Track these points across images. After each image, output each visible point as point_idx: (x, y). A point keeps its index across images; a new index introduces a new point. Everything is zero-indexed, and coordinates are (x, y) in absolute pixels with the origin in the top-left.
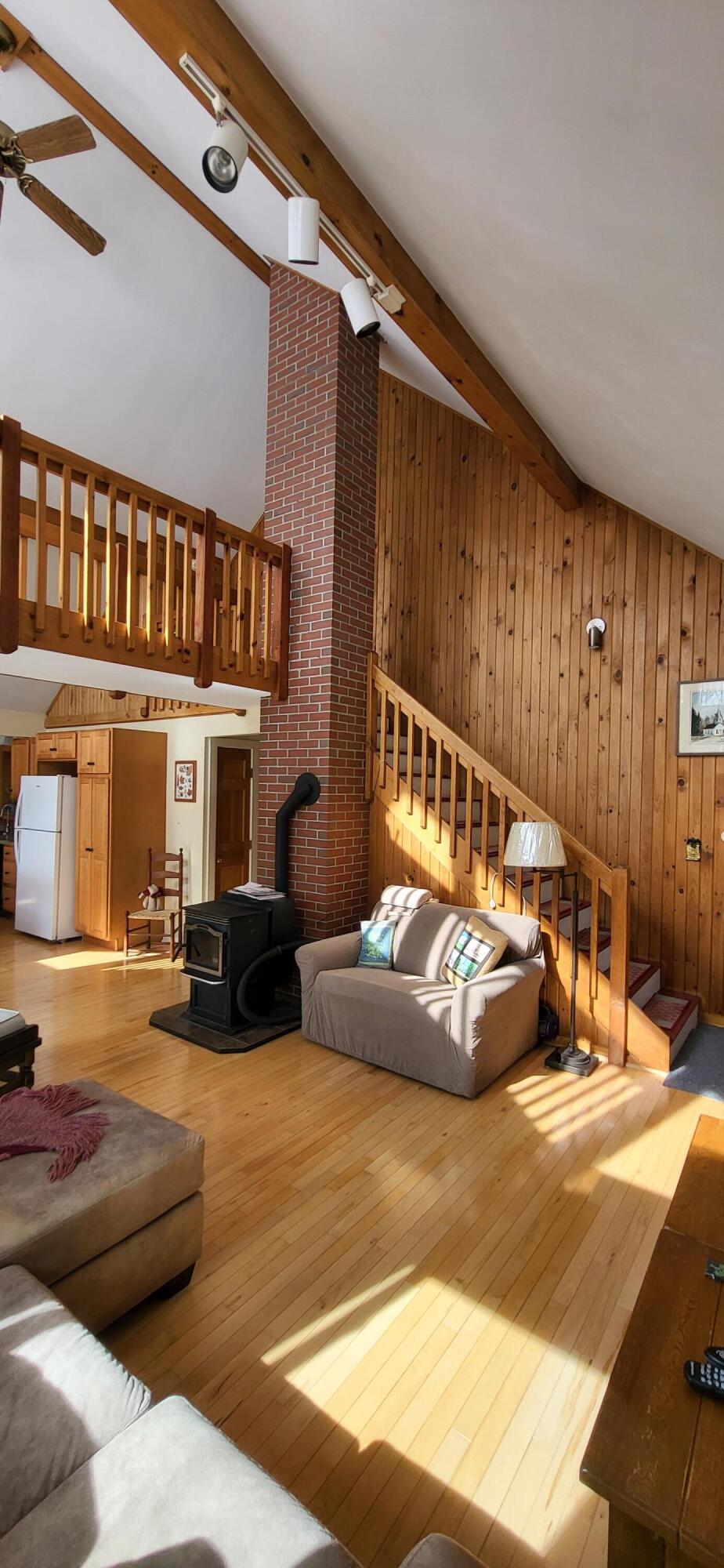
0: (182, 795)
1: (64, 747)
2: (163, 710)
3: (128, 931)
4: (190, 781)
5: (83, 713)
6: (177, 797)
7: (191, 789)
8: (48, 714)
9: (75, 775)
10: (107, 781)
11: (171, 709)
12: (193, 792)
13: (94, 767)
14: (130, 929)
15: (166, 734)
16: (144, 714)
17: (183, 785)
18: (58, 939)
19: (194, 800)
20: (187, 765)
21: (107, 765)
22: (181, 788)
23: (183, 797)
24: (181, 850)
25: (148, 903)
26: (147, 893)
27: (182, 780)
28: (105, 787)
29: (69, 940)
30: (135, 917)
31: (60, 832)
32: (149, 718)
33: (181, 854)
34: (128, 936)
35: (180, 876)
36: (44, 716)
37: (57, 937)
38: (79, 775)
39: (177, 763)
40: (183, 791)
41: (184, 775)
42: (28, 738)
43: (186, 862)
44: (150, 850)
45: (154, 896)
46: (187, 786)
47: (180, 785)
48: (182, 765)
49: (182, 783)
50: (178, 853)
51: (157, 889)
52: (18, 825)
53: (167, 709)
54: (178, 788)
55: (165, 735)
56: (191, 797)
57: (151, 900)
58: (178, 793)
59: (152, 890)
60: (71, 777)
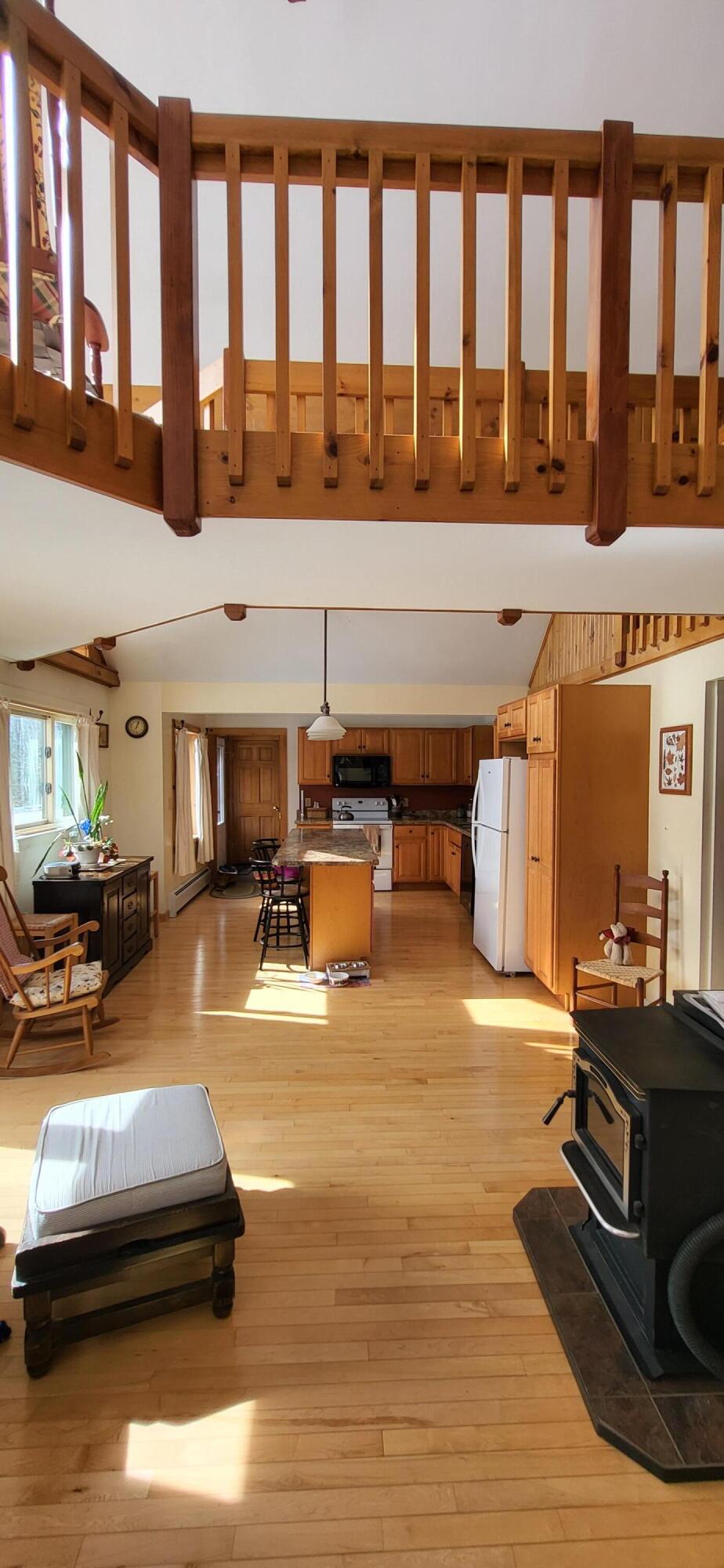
0: (670, 784)
1: (516, 720)
2: (644, 649)
3: (576, 989)
4: (681, 760)
6: (663, 787)
7: (683, 772)
8: (530, 686)
9: (525, 756)
10: (552, 762)
11: (655, 645)
12: (686, 778)
13: (541, 744)
14: (579, 985)
15: (650, 686)
16: (619, 661)
17: (671, 767)
18: (505, 970)
19: (687, 792)
20: (677, 734)
21: (552, 739)
22: (669, 772)
23: (672, 787)
24: (666, 873)
25: (611, 951)
26: (609, 934)
27: (670, 758)
28: (549, 771)
29: (519, 974)
30: (585, 970)
31: (507, 832)
32: (627, 666)
33: (666, 881)
34: (575, 997)
35: (664, 915)
37: (503, 968)
38: (528, 756)
39: (664, 730)
40: (671, 776)
41: (673, 749)
43: (677, 893)
44: (618, 868)
45: (620, 941)
46: (677, 768)
47: (668, 766)
48: (671, 734)
49: (671, 762)
50: (661, 878)
51: (624, 931)
52: (476, 819)
53: (649, 647)
54: (664, 772)
55: (647, 689)
56: (681, 787)
57: (615, 947)
58: (664, 781)
59: (617, 930)
60: (522, 759)
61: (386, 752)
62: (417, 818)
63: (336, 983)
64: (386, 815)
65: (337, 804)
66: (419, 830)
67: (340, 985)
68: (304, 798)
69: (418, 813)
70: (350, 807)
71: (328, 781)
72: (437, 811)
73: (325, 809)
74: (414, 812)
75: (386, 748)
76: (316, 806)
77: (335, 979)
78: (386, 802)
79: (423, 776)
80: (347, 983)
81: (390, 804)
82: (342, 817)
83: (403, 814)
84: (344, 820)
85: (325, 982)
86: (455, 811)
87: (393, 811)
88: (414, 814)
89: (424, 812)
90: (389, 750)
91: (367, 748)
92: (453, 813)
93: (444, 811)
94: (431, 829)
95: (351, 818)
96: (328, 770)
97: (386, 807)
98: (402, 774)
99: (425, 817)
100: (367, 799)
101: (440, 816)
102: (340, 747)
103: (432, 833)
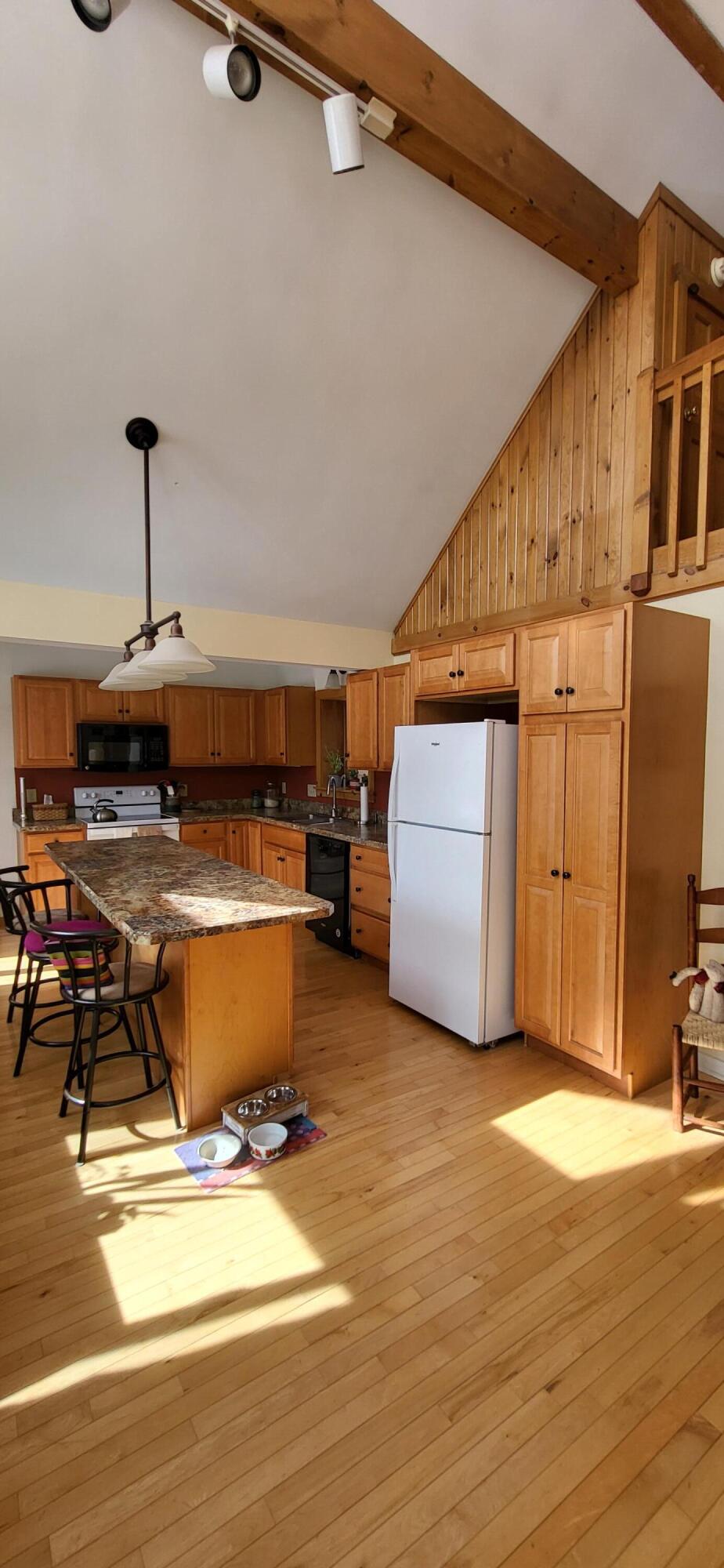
1: (481, 665)
5: (468, 618)
8: (396, 632)
10: (617, 726)
13: (572, 697)
15: (709, 620)
18: (487, 1041)
21: (615, 691)
31: (490, 834)
32: (654, 594)
36: (390, 636)
37: (484, 1037)
38: (522, 720)
42: (376, 670)
44: (693, 879)
55: (705, 623)
60: (507, 723)
61: (161, 719)
62: (201, 811)
63: (269, 1153)
64: (157, 810)
65: (82, 796)
66: (216, 829)
67: (277, 1155)
68: (25, 788)
69: (202, 804)
70: (112, 801)
71: (71, 762)
72: (226, 800)
73: (66, 804)
74: (195, 803)
75: (160, 714)
76: (48, 800)
77: (268, 1148)
78: (158, 791)
79: (213, 754)
80: (289, 1148)
81: (164, 794)
82: (98, 817)
83: (182, 807)
84: (102, 821)
85: (244, 1157)
86: (249, 800)
87: (169, 803)
88: (197, 806)
89: (210, 803)
90: (164, 716)
91: (132, 713)
92: (246, 802)
93: (236, 801)
94: (231, 826)
95: (113, 817)
96: (70, 745)
97: (158, 799)
98: (182, 751)
99: (210, 810)
100: (129, 788)
101: (230, 807)
102: (89, 710)
103: (234, 832)
